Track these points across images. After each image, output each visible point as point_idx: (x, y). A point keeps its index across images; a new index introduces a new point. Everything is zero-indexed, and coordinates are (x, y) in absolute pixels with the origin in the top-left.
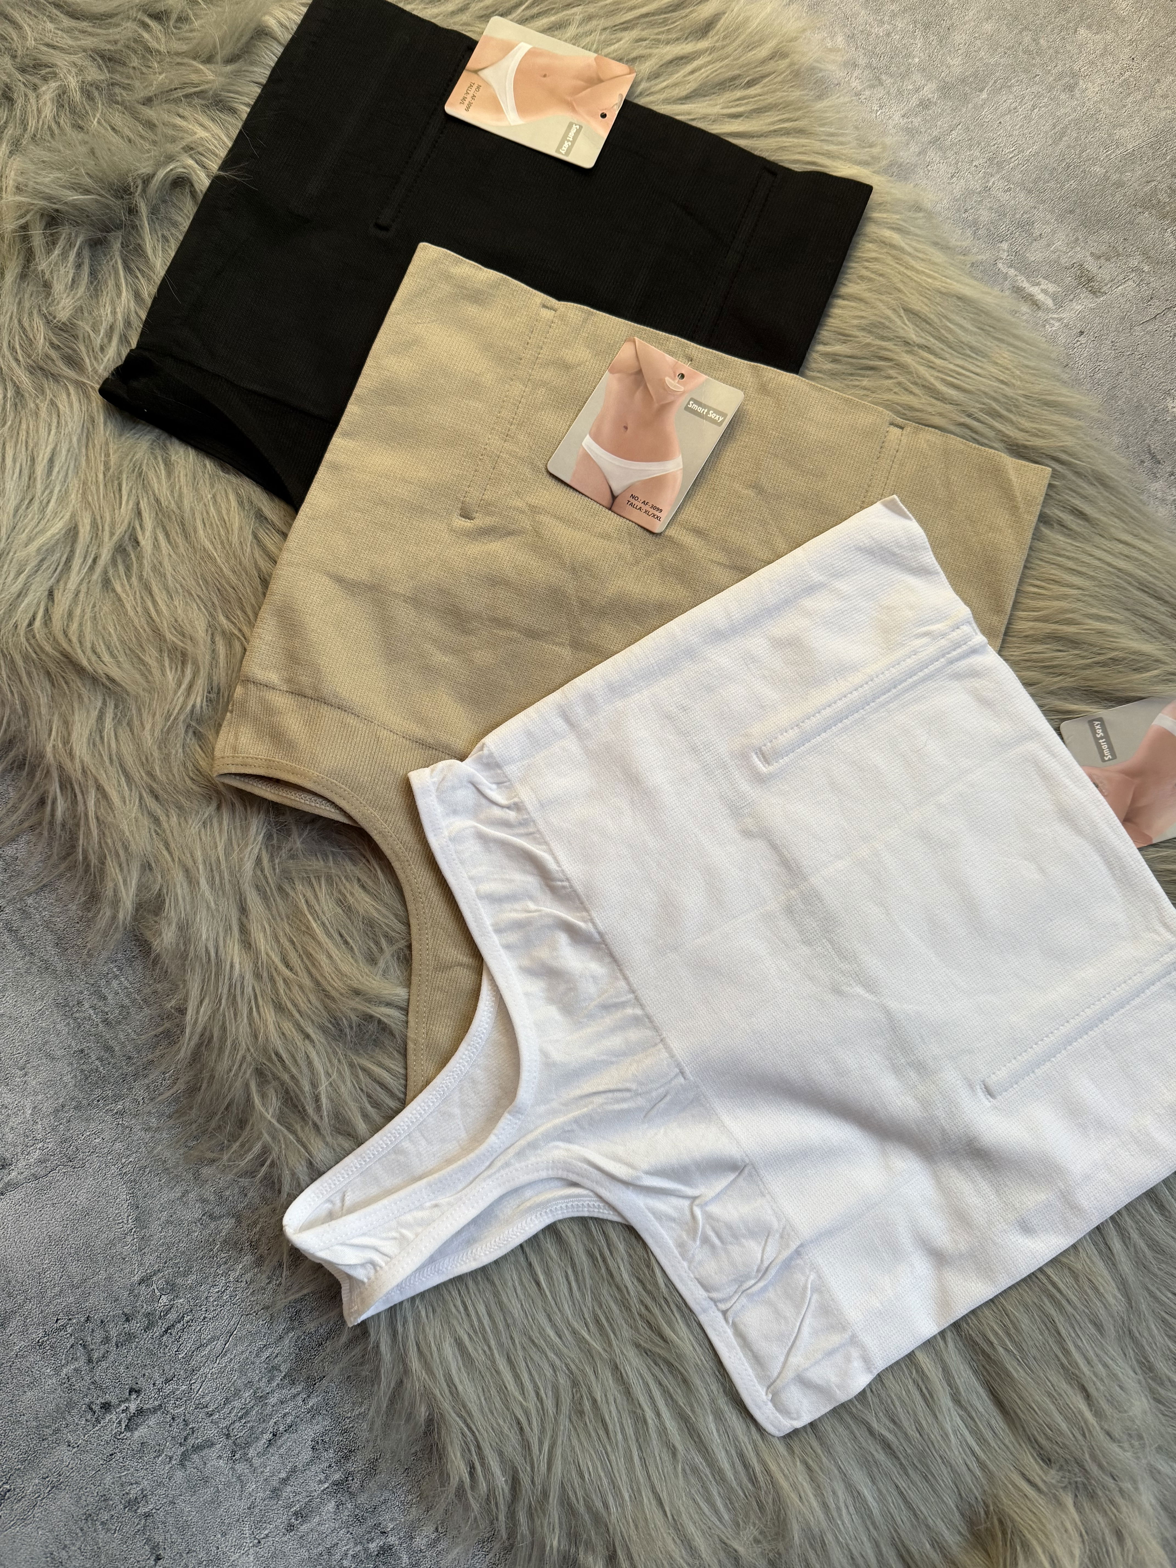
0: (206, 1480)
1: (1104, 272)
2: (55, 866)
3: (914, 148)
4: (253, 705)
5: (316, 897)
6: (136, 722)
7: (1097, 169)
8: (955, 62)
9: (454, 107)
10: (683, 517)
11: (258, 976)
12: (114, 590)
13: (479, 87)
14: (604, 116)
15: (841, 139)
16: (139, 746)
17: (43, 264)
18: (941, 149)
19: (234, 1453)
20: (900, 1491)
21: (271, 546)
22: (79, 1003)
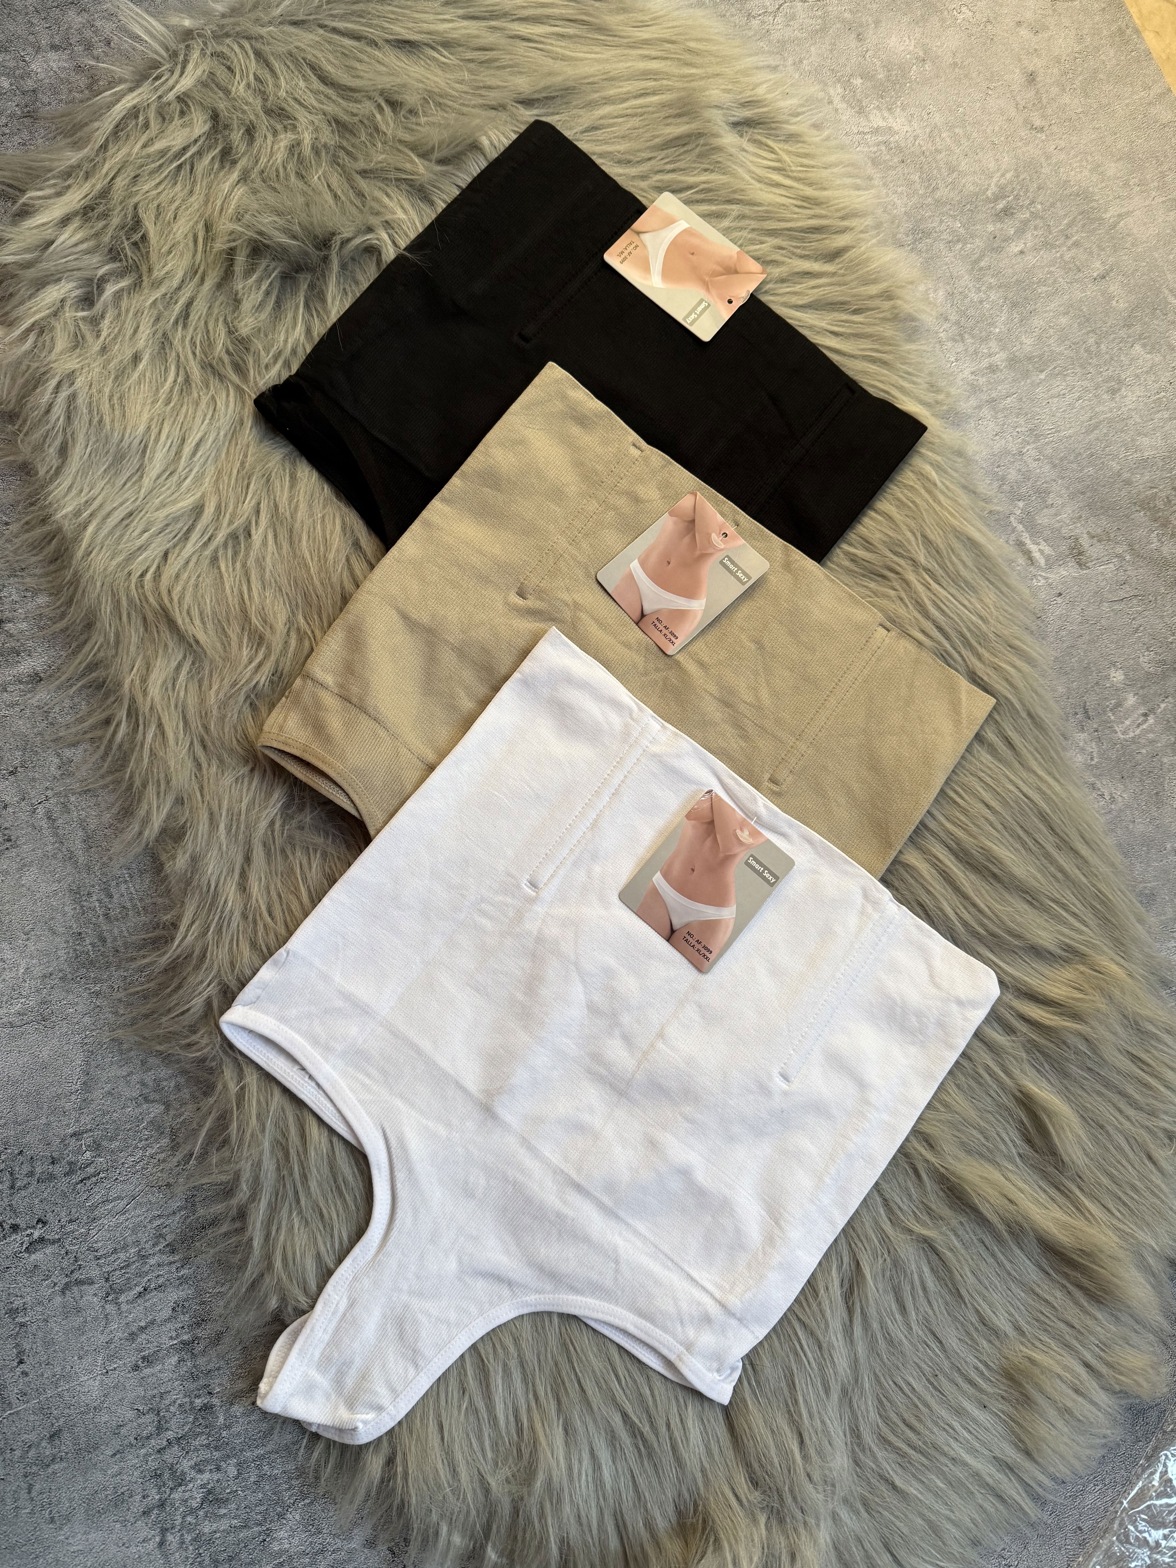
0: (79, 1310)
1: (1094, 550)
2: (103, 777)
3: (973, 402)
4: (306, 697)
5: (310, 864)
6: (206, 682)
7: (1114, 464)
8: (1028, 341)
9: (611, 257)
10: (693, 648)
11: (244, 916)
12: (219, 568)
13: (637, 246)
14: (730, 302)
15: (915, 379)
16: (202, 701)
17: (240, 285)
18: (994, 409)
19: (108, 1295)
20: (633, 1477)
21: (358, 573)
22: (89, 894)
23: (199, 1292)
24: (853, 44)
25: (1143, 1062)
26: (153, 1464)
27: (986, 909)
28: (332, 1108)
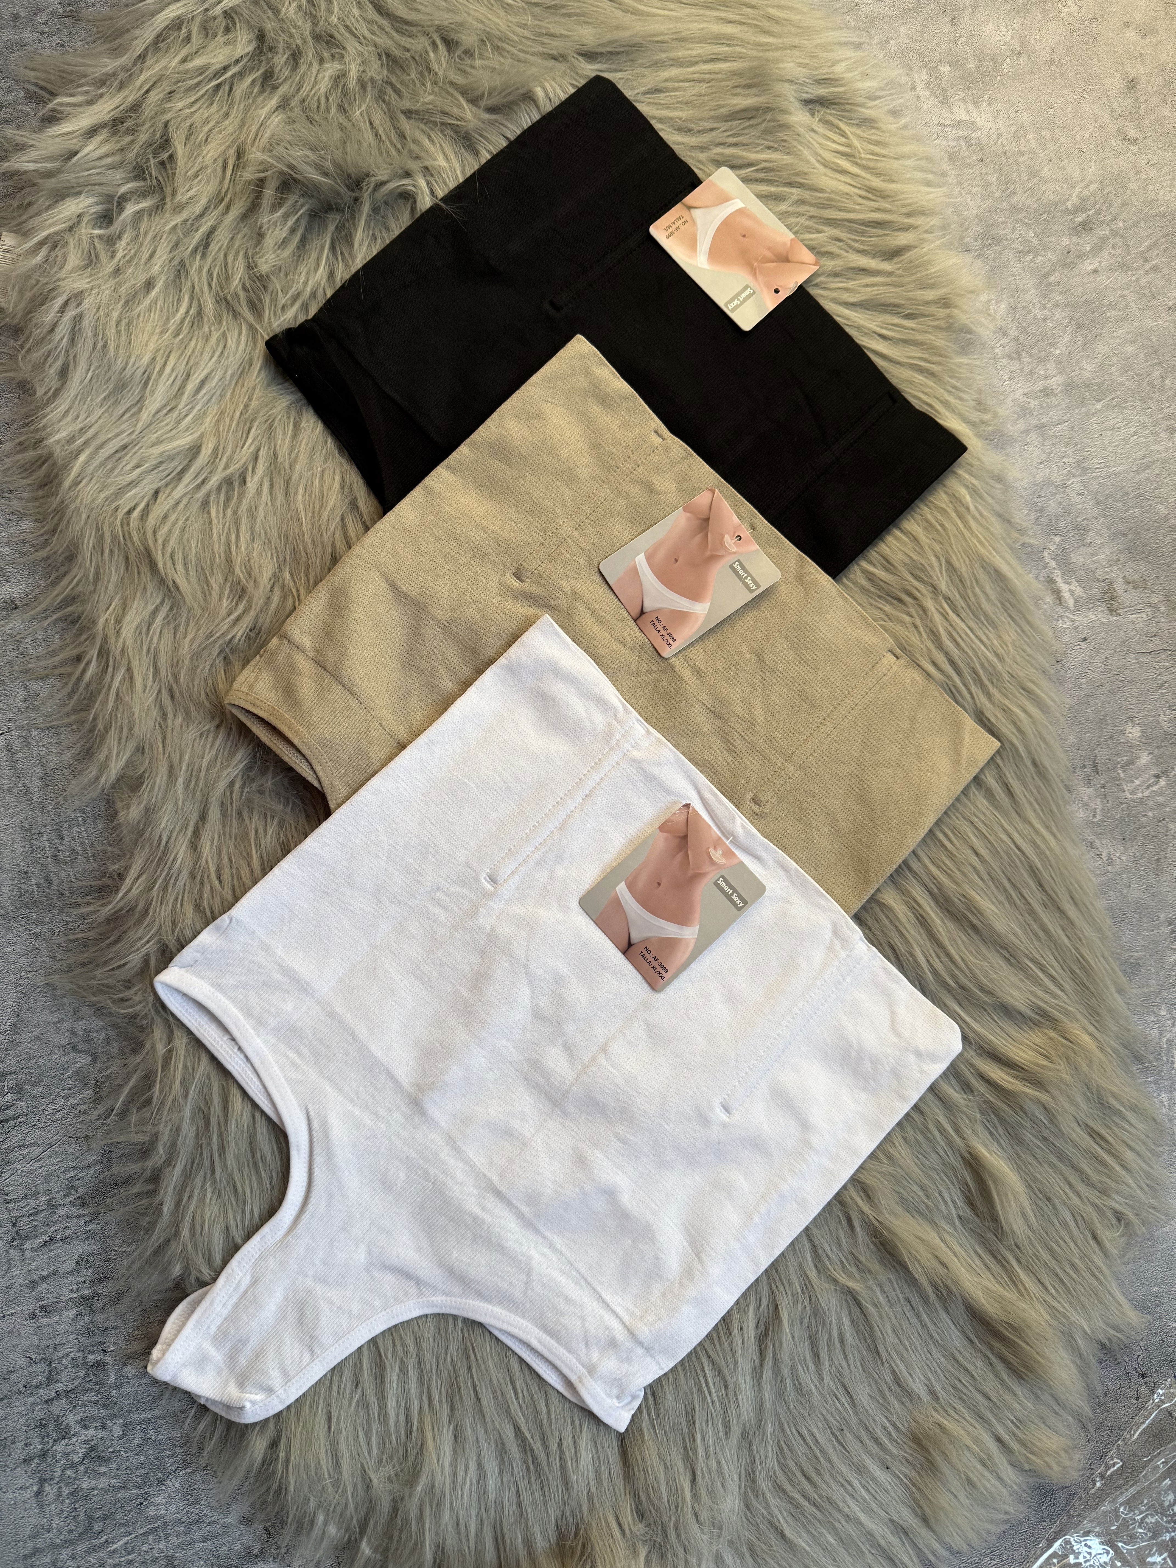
1: (1127, 597)
2: (67, 715)
3: (1021, 425)
4: (281, 659)
5: (266, 830)
6: (182, 629)
7: (1162, 508)
8: (1089, 367)
9: (658, 231)
10: (691, 653)
11: (193, 876)
12: (209, 513)
13: (686, 222)
14: (777, 291)
15: (961, 394)
16: (176, 648)
17: (265, 218)
18: (1042, 435)
19: (13, 1240)
20: (518, 1491)
21: (352, 534)
22: (40, 834)
23: (105, 1249)
24: (946, 28)
25: (1103, 1138)
26: (39, 1414)
27: (959, 960)
28: (258, 1083)
